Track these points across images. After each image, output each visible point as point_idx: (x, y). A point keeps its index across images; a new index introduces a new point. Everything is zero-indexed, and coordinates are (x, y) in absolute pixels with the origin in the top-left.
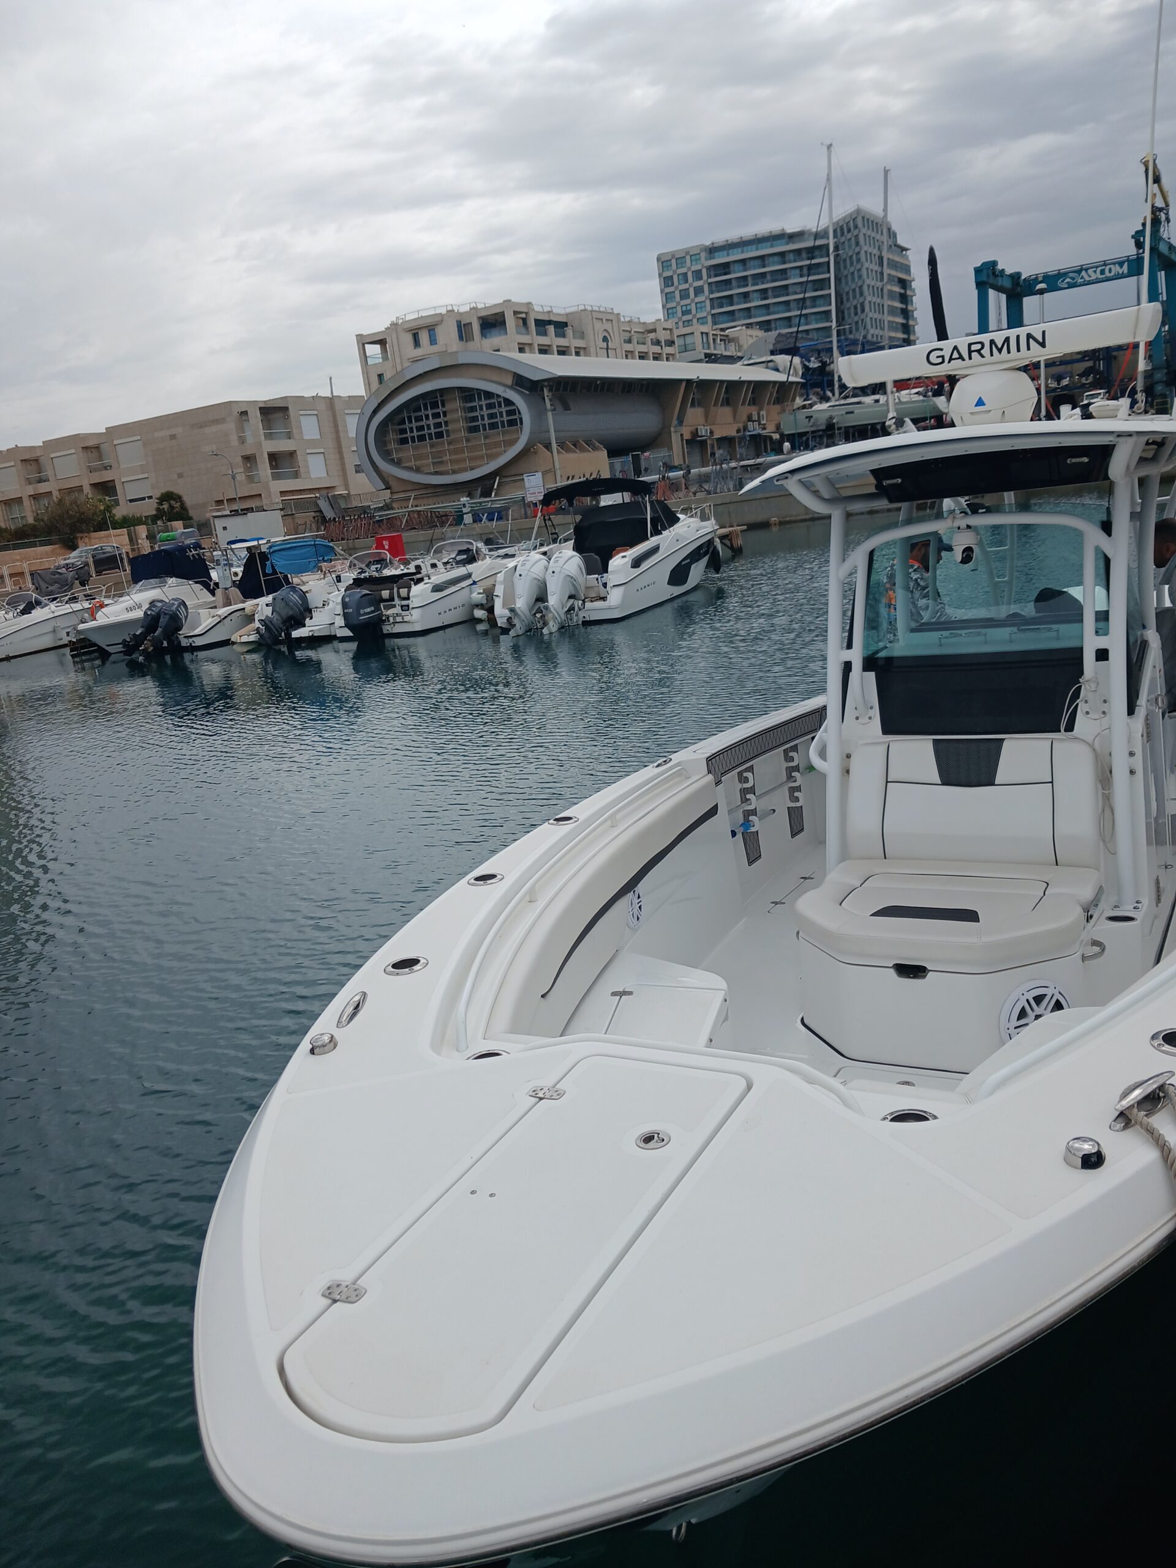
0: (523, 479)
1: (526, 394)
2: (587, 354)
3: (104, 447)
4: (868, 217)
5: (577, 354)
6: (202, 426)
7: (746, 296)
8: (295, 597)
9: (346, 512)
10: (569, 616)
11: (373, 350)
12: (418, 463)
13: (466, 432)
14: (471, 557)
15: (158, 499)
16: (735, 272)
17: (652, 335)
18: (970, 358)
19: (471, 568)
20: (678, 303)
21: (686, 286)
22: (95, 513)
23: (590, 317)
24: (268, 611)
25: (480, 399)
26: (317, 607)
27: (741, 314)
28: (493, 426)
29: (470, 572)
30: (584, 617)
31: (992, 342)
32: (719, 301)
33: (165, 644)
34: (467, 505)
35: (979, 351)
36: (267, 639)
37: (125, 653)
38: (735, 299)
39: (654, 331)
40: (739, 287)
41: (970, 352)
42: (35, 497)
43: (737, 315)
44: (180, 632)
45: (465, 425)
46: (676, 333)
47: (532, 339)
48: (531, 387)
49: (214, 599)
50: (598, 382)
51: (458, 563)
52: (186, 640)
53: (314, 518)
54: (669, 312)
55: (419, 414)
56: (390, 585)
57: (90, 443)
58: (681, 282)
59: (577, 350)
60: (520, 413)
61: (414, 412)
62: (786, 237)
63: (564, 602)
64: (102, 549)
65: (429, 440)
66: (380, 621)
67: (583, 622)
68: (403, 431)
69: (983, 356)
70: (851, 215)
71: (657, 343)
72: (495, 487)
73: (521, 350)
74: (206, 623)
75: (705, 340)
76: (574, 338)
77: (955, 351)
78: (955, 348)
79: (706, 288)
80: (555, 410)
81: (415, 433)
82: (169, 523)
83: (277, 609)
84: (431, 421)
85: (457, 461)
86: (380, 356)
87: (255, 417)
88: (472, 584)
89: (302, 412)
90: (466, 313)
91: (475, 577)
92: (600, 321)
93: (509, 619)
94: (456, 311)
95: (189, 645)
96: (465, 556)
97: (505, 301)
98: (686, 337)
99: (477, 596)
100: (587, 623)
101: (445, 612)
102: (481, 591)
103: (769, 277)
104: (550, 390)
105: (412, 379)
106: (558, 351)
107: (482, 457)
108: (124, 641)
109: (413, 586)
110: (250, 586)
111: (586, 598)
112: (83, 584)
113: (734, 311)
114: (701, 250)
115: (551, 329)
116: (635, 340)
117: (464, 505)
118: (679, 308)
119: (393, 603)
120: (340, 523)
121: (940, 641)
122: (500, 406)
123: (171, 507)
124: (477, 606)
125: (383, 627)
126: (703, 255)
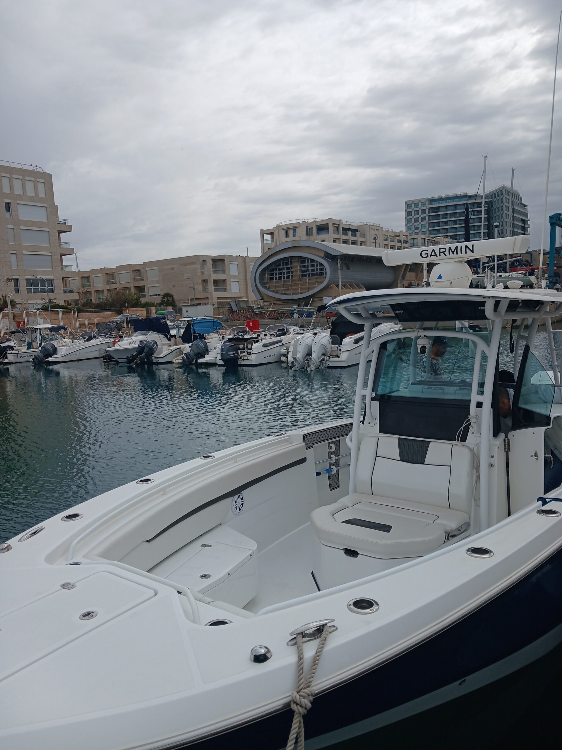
0: (323, 300)
1: (329, 261)
2: (366, 245)
3: (142, 270)
4: (508, 190)
5: (361, 244)
6: (185, 265)
7: (446, 223)
8: (201, 344)
9: (243, 308)
10: (321, 363)
11: (267, 237)
12: (278, 289)
13: (300, 277)
14: (284, 333)
15: (162, 296)
16: (441, 212)
17: (398, 238)
18: (440, 255)
19: (282, 337)
20: (413, 224)
21: (418, 216)
22: (132, 299)
23: (369, 228)
24: (189, 350)
25: (308, 262)
26: (211, 350)
27: (443, 231)
28: (313, 275)
29: (282, 339)
30: (329, 364)
31: (450, 248)
32: (433, 224)
33: (146, 360)
34: (296, 309)
35: (444, 252)
36: (187, 362)
37: (128, 363)
38: (441, 224)
39: (399, 236)
40: (443, 218)
41: (440, 252)
42: (109, 290)
43: (441, 231)
44: (153, 356)
45: (300, 273)
46: (410, 237)
47: (340, 237)
48: (332, 258)
49: (169, 342)
50: (364, 258)
51: (277, 335)
52: (155, 359)
53: (228, 310)
54: (408, 228)
55: (280, 267)
56: (243, 342)
57: (136, 269)
58: (415, 214)
59: (361, 243)
60: (326, 270)
61: (278, 266)
62: (468, 196)
63: (319, 356)
64: (131, 316)
65: (283, 279)
66: (237, 358)
67: (328, 366)
68: (272, 274)
69: (445, 255)
70: (500, 189)
71: (400, 241)
72: (310, 302)
73: (335, 241)
74: (165, 352)
75: (423, 242)
76: (360, 237)
77: (433, 252)
78: (433, 250)
79: (427, 218)
80: (342, 269)
81: (278, 276)
82: (166, 307)
83: (193, 349)
84: (285, 271)
85: (295, 289)
86: (270, 240)
87: (209, 263)
88: (282, 345)
89: (230, 263)
90: (311, 223)
91: (283, 342)
92: (373, 230)
93: (293, 362)
94: (306, 222)
95: (156, 361)
96: (281, 332)
97: (329, 219)
98: (414, 240)
99: (283, 351)
100: (330, 367)
101: (268, 357)
102: (286, 349)
103: (458, 215)
104: (341, 260)
105: (279, 251)
106: (352, 242)
107: (306, 288)
108: (128, 357)
109: (254, 343)
110: (186, 338)
111: (331, 356)
112: (119, 330)
113: (440, 229)
114: (427, 200)
115: (350, 232)
116: (389, 239)
117: (295, 310)
118: (413, 226)
119: (244, 351)
120: (238, 313)
121: (423, 390)
122: (317, 266)
123: (168, 300)
124: (283, 355)
125: (238, 361)
126: (427, 203)
